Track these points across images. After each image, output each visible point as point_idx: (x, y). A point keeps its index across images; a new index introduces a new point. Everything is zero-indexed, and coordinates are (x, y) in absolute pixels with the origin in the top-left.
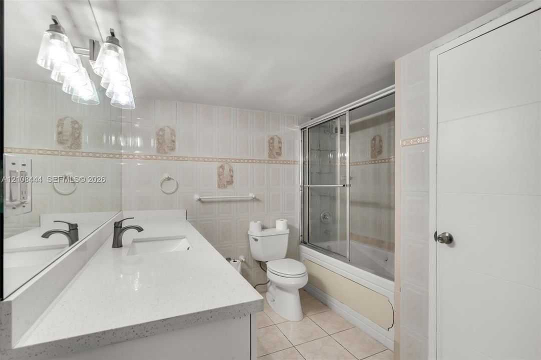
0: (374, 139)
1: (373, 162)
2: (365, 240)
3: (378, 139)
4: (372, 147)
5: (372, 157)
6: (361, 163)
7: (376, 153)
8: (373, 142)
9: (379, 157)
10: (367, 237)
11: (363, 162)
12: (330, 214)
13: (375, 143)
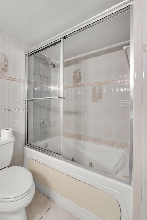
0: (75, 72)
1: (75, 86)
2: (69, 136)
3: (78, 72)
4: (74, 77)
5: (74, 83)
6: (66, 87)
7: (77, 81)
8: (75, 74)
9: (79, 83)
10: (70, 133)
11: (68, 86)
12: (47, 121)
13: (76, 74)
